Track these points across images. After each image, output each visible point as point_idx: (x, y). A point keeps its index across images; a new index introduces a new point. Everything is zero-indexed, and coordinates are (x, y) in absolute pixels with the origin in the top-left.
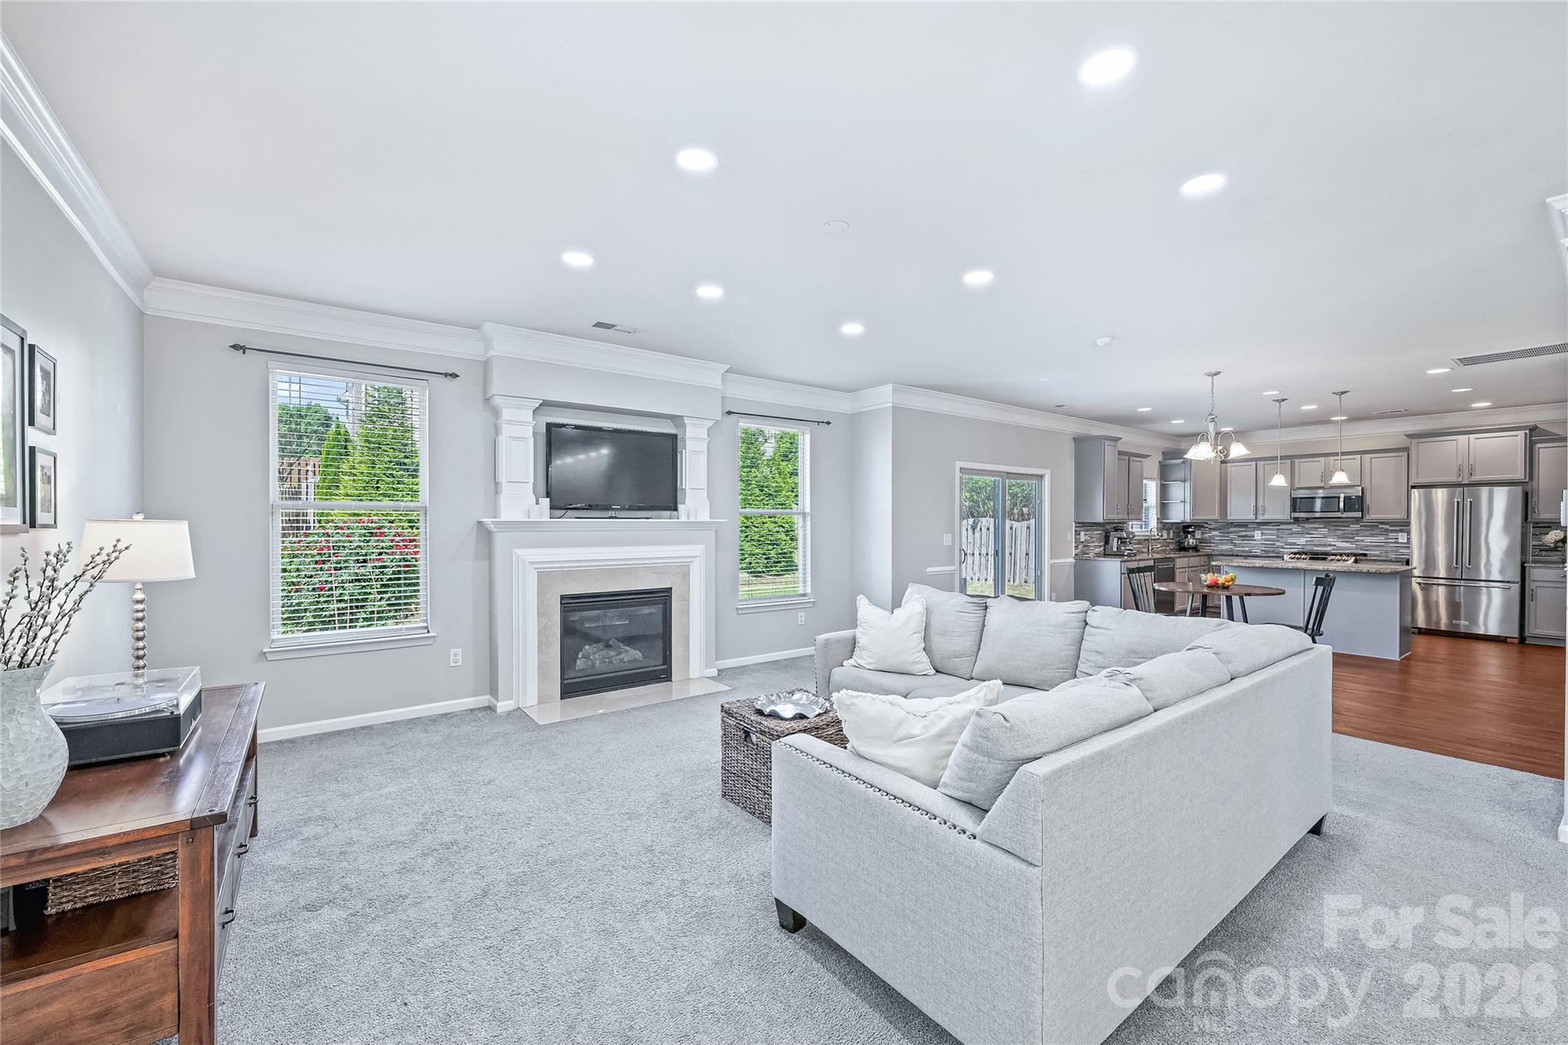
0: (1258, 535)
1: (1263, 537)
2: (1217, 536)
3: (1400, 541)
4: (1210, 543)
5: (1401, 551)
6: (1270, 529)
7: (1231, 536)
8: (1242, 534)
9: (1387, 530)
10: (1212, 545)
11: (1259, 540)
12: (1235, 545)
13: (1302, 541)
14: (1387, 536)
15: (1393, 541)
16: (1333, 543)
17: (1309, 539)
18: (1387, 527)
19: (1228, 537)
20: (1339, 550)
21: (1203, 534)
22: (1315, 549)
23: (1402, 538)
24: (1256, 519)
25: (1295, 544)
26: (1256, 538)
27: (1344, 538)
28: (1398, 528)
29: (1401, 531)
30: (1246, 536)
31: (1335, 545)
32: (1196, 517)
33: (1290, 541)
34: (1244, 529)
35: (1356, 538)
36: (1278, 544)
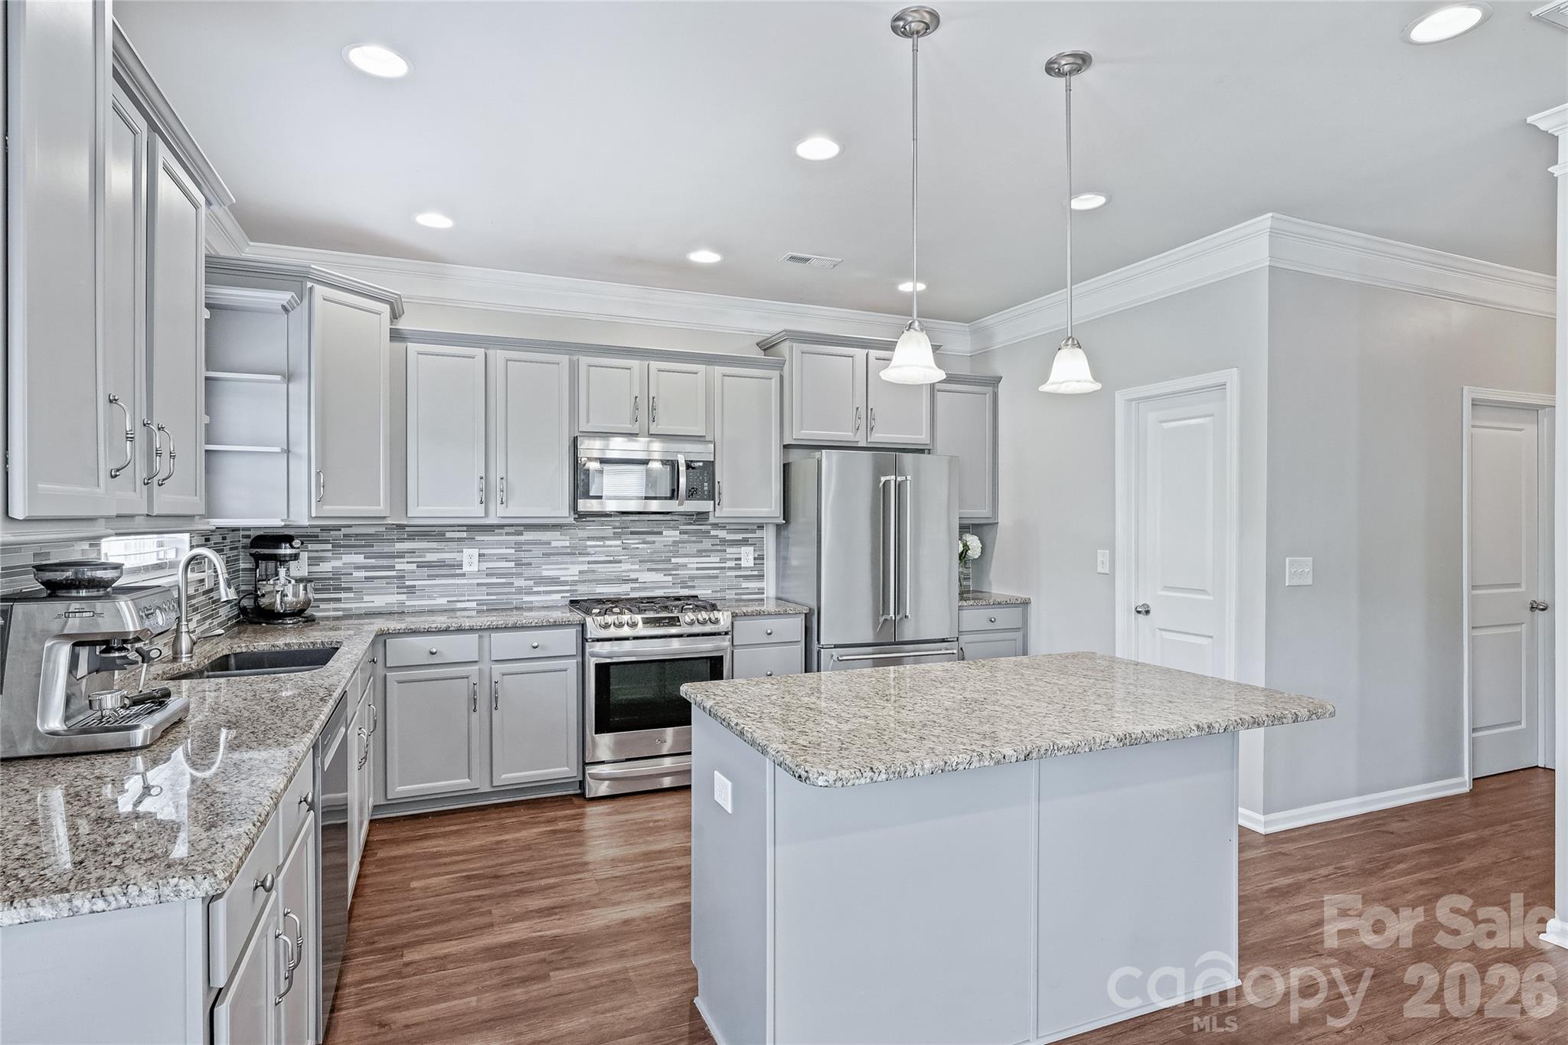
0: (469, 558)
1: (485, 565)
2: (358, 568)
3: (744, 563)
4: (338, 589)
5: (744, 585)
6: (500, 545)
7: (401, 565)
8: (431, 557)
9: (723, 541)
10: (342, 595)
11: (472, 575)
12: (411, 590)
13: (571, 571)
14: (723, 554)
15: (732, 564)
16: (633, 576)
17: (585, 567)
18: (722, 534)
19: (392, 568)
20: (645, 589)
21: (314, 561)
22: (599, 590)
23: (747, 556)
24: (487, 515)
25: (554, 581)
26: (466, 568)
27: (653, 562)
28: (739, 537)
29: (745, 542)
30: (441, 564)
31: (636, 580)
32: (330, 509)
33: (545, 573)
34: (434, 545)
35: (673, 560)
36: (520, 582)
